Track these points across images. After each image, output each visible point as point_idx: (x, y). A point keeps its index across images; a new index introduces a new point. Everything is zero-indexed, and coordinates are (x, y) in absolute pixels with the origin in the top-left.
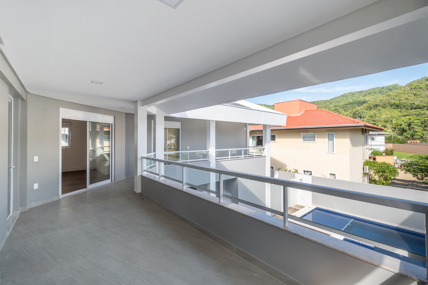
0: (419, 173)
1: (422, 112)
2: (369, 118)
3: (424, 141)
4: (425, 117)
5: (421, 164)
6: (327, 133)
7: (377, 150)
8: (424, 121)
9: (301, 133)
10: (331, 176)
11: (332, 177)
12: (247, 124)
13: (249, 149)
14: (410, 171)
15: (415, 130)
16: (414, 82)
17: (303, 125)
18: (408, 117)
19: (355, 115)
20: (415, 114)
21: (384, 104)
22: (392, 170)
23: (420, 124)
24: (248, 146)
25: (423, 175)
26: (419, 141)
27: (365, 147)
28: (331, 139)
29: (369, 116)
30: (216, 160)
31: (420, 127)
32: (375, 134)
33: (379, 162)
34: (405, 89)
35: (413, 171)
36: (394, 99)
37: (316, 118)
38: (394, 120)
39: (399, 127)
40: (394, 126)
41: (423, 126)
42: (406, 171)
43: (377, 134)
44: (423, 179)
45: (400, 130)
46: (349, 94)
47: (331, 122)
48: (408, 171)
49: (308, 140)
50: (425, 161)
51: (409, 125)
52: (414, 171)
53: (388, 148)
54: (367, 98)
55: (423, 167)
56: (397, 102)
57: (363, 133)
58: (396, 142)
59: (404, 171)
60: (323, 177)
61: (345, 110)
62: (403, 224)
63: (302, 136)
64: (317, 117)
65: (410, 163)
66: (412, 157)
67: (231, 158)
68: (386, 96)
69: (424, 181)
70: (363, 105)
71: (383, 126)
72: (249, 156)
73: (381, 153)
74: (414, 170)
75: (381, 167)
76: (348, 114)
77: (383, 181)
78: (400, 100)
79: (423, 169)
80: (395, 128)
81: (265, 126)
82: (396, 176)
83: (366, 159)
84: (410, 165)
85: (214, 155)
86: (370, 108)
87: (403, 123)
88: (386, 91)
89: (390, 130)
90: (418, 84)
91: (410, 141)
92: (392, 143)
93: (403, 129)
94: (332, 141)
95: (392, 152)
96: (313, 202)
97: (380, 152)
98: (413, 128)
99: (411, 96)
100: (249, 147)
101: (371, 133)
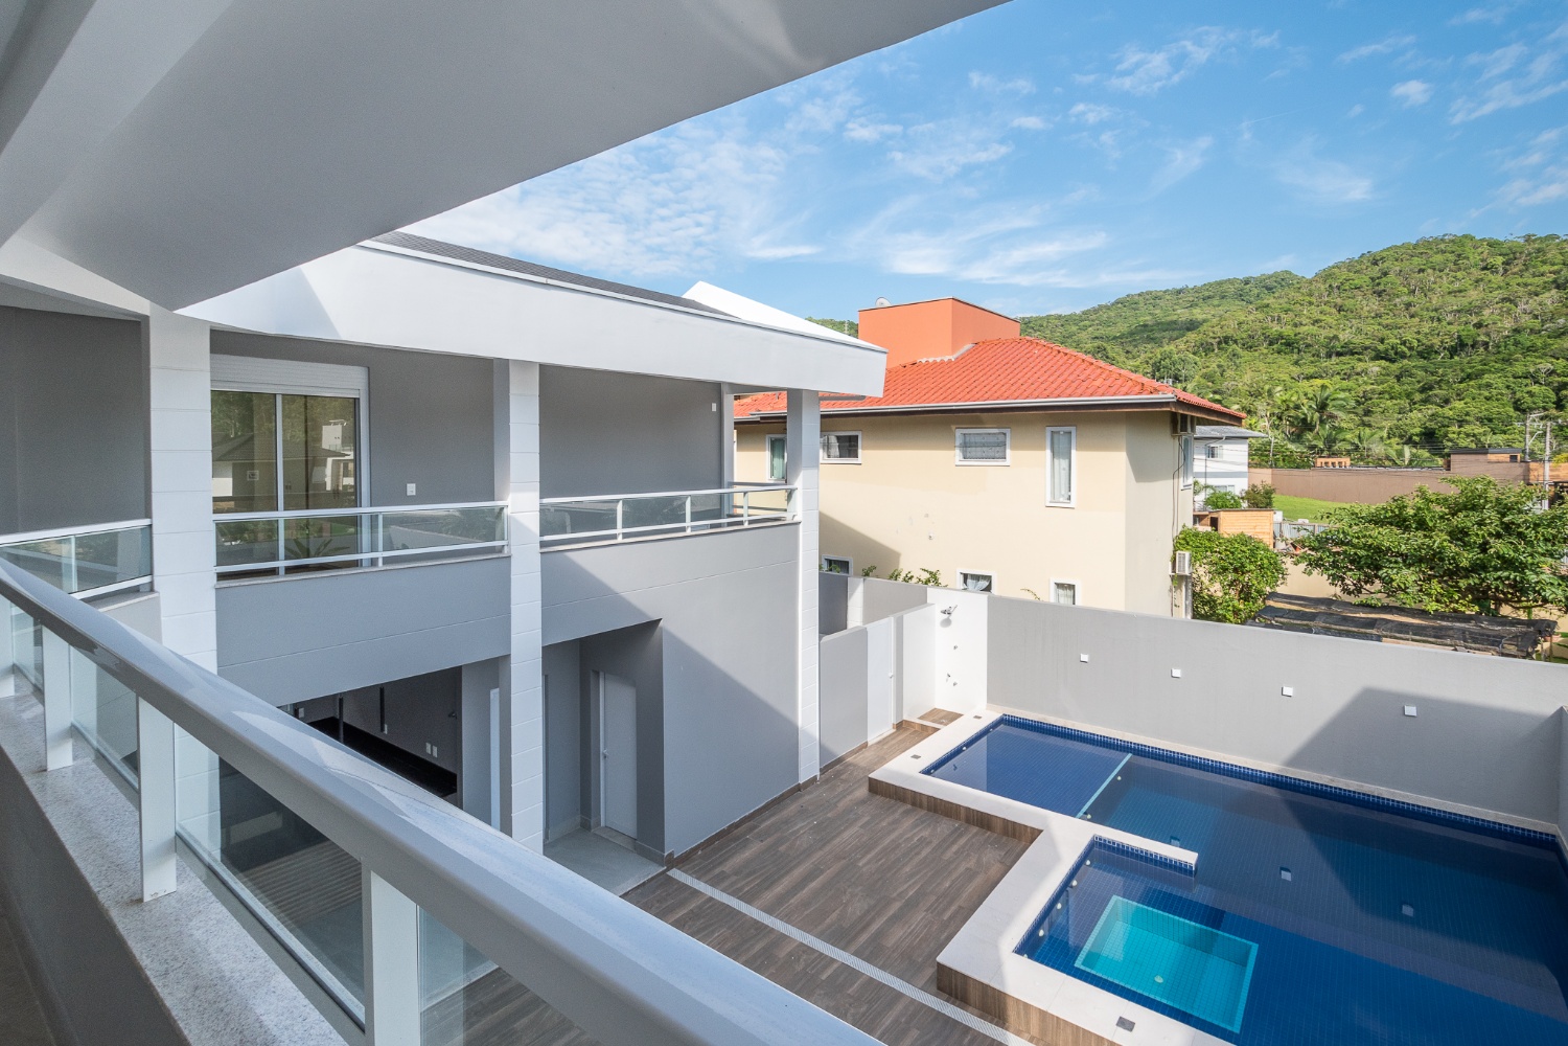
0: (1351, 570)
1: (1360, 366)
2: (1203, 381)
3: (1362, 460)
4: (1365, 383)
5: (1355, 541)
6: (1049, 429)
7: (1223, 491)
8: (1363, 397)
9: (953, 427)
10: (1061, 591)
11: (1064, 599)
12: (725, 389)
13: (730, 494)
14: (1323, 565)
15: (1337, 425)
16: (1337, 266)
17: (959, 396)
18: (1319, 382)
19: (1157, 371)
20: (1338, 373)
21: (1250, 336)
22: (1265, 561)
23: (1353, 403)
24: (726, 479)
25: (1359, 579)
26: (1349, 459)
27: (1181, 482)
28: (1061, 452)
29: (1205, 376)
30: (543, 544)
31: (1354, 413)
32: (1218, 435)
33: (1226, 536)
34: (1313, 287)
35: (1330, 565)
36: (1279, 319)
37: (1012, 369)
38: (1279, 388)
39: (1292, 413)
40: (1277, 411)
41: (1360, 410)
42: (1310, 564)
43: (1224, 435)
44: (1361, 592)
45: (1296, 423)
46: (1141, 298)
47: (1064, 385)
48: (1317, 566)
49: (979, 454)
50: (1366, 529)
51: (1322, 407)
52: (1334, 565)
53: (1258, 483)
54: (1198, 314)
55: (1361, 549)
56: (1288, 331)
57: (1174, 430)
58: (1281, 464)
59: (1303, 566)
60: (1029, 597)
61: (1128, 352)
62: (1295, 761)
63: (958, 442)
64: (1016, 365)
65: (1322, 538)
66: (1328, 517)
67: (625, 535)
68: (1257, 309)
69: (1363, 598)
70: (1185, 339)
71: (1243, 408)
72: (730, 524)
73: (1235, 501)
74: (1333, 562)
75: (1232, 553)
76: (1138, 367)
77: (1236, 602)
78: (1296, 325)
79: (1360, 558)
80: (1280, 418)
81: (795, 396)
82: (1279, 583)
83: (1184, 526)
84: (1321, 543)
85: (535, 527)
86: (1207, 348)
87: (1305, 401)
88: (1256, 291)
89: (1265, 423)
90: (1351, 274)
91: (1323, 460)
92: (1271, 467)
93: (1304, 420)
94: (1067, 461)
95: (1270, 498)
96: (992, 698)
97: (1233, 498)
98: (1332, 416)
99: (1330, 314)
100: (732, 484)
101: (1201, 430)
